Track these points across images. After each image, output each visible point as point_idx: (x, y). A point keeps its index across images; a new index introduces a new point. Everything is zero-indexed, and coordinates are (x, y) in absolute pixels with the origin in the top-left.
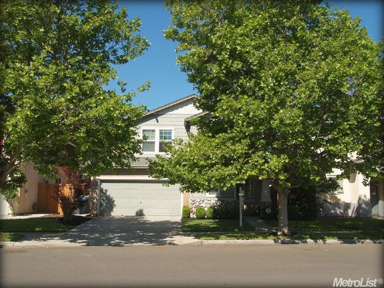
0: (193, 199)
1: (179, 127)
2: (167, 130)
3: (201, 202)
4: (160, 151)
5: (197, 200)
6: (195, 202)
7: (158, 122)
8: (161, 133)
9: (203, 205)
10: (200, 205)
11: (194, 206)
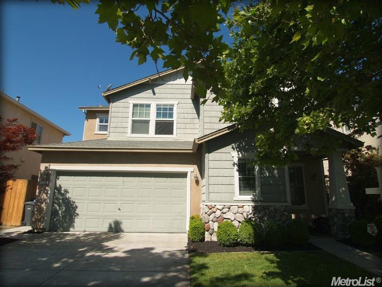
0: (209, 204)
1: (183, 101)
2: (166, 105)
3: (224, 210)
4: (156, 134)
5: (217, 207)
6: (214, 210)
7: (154, 94)
8: (158, 109)
9: (230, 215)
10: (224, 216)
11: (212, 217)
